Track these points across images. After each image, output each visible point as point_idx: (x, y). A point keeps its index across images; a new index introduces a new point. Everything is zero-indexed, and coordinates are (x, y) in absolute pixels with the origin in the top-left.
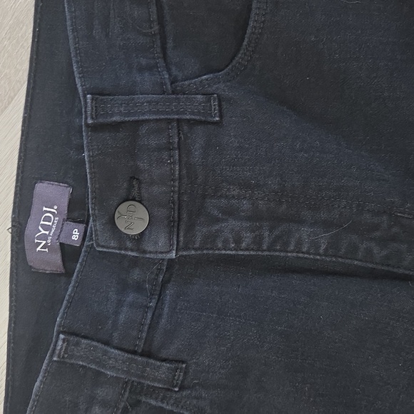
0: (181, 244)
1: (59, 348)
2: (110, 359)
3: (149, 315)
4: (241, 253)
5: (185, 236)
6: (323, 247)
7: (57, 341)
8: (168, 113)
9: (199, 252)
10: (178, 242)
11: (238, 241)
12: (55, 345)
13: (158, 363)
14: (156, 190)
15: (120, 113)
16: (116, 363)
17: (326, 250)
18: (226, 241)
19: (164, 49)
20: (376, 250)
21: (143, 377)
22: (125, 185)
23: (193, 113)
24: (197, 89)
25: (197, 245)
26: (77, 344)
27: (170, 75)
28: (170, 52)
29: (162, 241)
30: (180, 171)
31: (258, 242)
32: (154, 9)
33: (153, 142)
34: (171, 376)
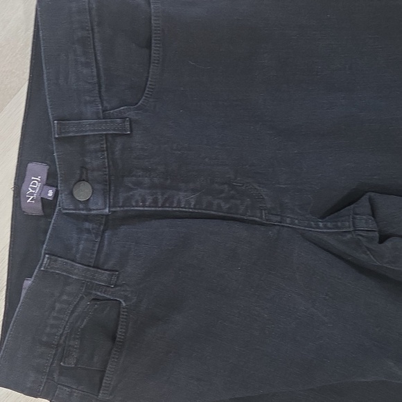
0: (111, 203)
1: (45, 262)
2: (75, 269)
3: (97, 246)
4: (146, 209)
5: (113, 199)
6: (193, 203)
7: (43, 259)
8: (100, 131)
9: (122, 209)
10: (110, 202)
11: (144, 201)
12: (43, 261)
13: (103, 271)
14: (96, 174)
15: (73, 131)
16: (78, 271)
17: (195, 205)
18: (137, 202)
19: (100, 92)
20: (222, 204)
21: (94, 279)
22: (78, 172)
23: (114, 130)
24: (117, 115)
25: (121, 204)
26: (56, 261)
27: (102, 106)
28: (103, 94)
29: (100, 202)
30: (108, 162)
31: (155, 202)
32: (95, 70)
33: (92, 147)
34: (109, 279)
